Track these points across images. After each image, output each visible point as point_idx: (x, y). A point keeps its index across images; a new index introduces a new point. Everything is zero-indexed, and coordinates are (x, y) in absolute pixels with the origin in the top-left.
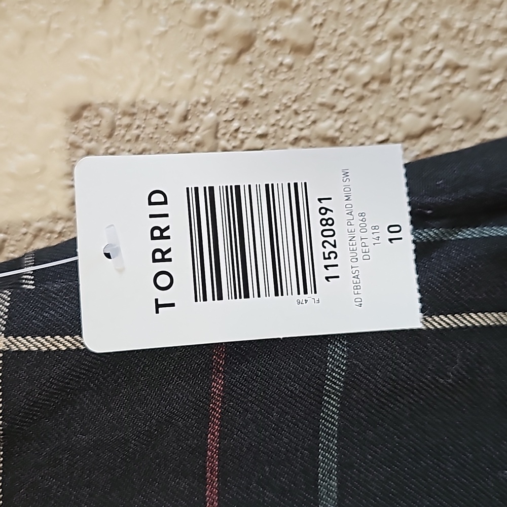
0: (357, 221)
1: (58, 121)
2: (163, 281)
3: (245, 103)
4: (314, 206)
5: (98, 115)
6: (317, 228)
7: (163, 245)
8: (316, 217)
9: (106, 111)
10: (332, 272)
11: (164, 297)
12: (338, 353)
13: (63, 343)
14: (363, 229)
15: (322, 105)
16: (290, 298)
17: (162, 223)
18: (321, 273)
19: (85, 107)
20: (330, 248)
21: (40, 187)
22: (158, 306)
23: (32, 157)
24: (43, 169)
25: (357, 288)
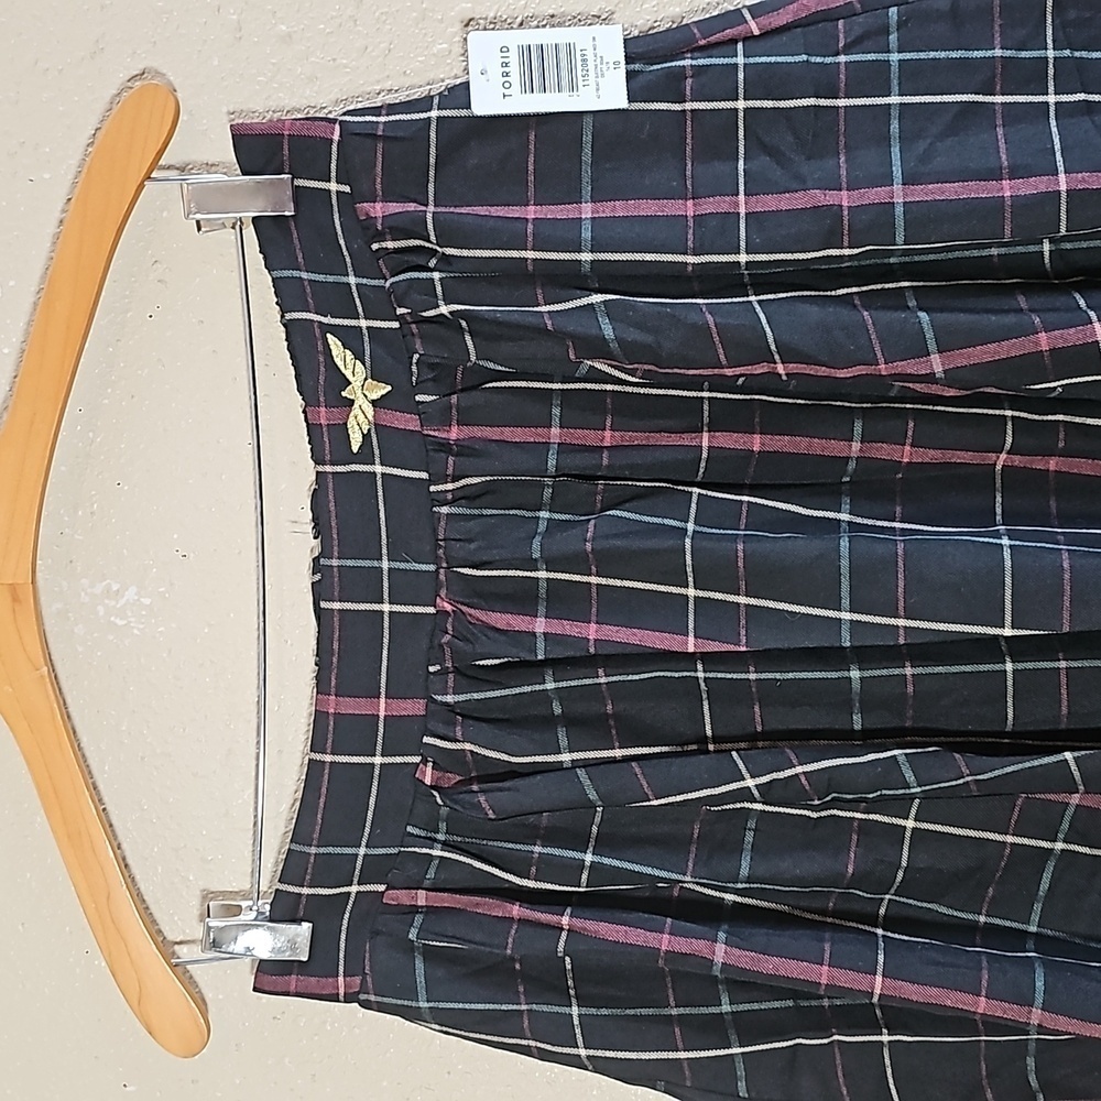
0: (599, 60)
1: (458, 27)
2: (507, 85)
3: (552, 16)
4: (578, 53)
5: (478, 24)
6: (579, 63)
7: (507, 69)
8: (579, 58)
9: (481, 21)
10: (586, 83)
11: (507, 92)
12: (588, 122)
13: (464, 113)
14: (602, 64)
15: (593, 16)
16: (565, 94)
17: (506, 60)
18: (580, 83)
19: (471, 20)
20: (585, 72)
21: (449, 61)
22: (504, 96)
23: (445, 46)
24: (450, 52)
25: (598, 90)
